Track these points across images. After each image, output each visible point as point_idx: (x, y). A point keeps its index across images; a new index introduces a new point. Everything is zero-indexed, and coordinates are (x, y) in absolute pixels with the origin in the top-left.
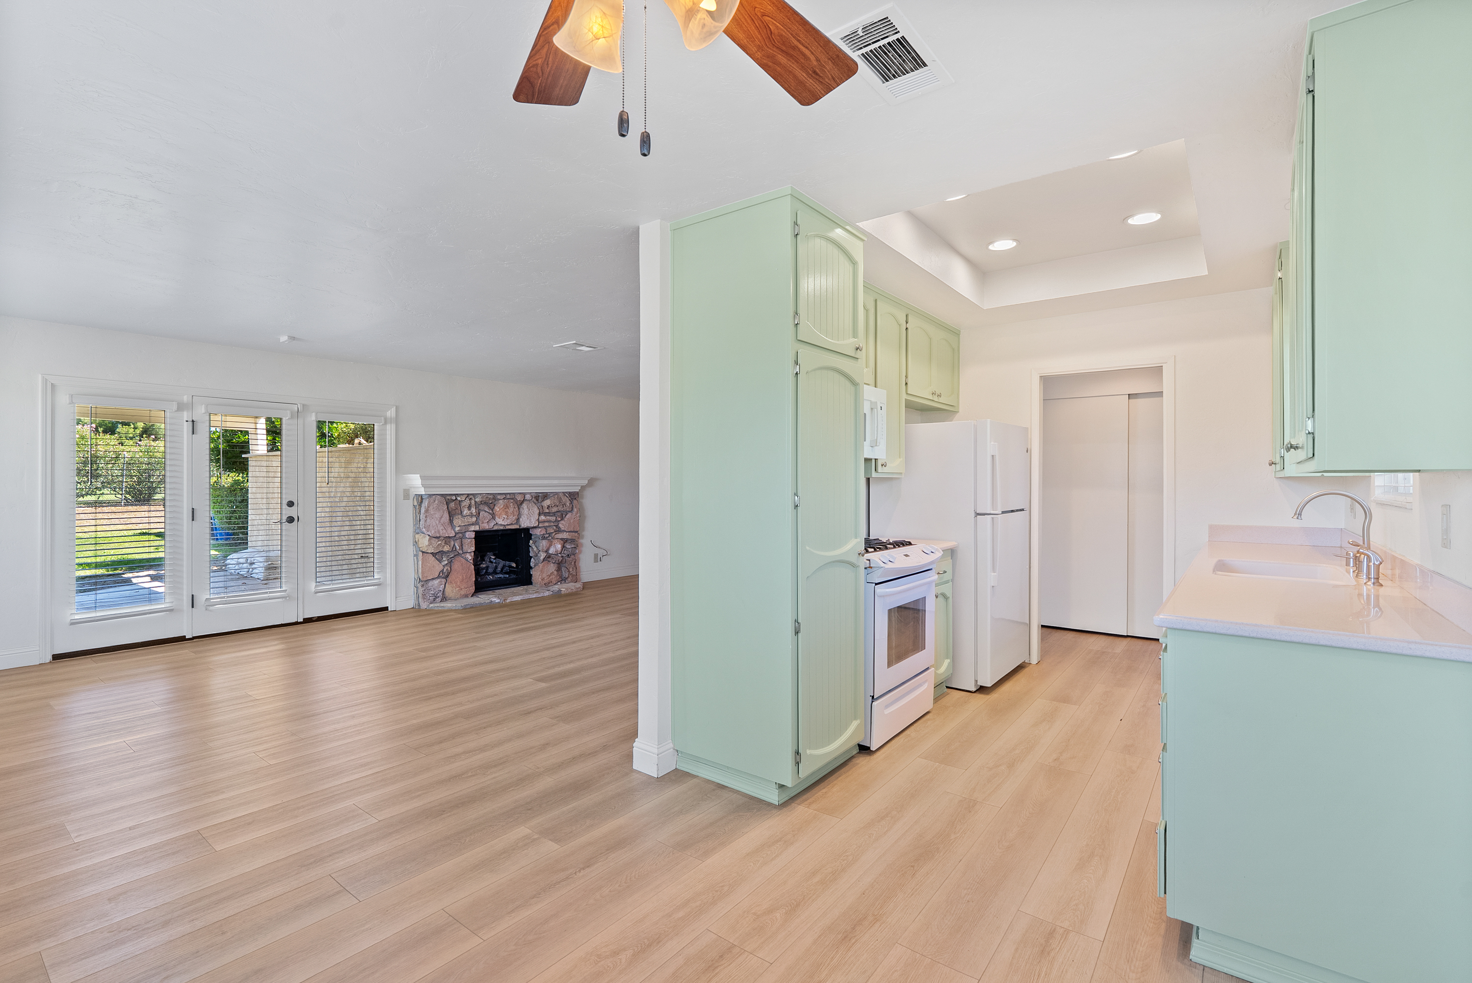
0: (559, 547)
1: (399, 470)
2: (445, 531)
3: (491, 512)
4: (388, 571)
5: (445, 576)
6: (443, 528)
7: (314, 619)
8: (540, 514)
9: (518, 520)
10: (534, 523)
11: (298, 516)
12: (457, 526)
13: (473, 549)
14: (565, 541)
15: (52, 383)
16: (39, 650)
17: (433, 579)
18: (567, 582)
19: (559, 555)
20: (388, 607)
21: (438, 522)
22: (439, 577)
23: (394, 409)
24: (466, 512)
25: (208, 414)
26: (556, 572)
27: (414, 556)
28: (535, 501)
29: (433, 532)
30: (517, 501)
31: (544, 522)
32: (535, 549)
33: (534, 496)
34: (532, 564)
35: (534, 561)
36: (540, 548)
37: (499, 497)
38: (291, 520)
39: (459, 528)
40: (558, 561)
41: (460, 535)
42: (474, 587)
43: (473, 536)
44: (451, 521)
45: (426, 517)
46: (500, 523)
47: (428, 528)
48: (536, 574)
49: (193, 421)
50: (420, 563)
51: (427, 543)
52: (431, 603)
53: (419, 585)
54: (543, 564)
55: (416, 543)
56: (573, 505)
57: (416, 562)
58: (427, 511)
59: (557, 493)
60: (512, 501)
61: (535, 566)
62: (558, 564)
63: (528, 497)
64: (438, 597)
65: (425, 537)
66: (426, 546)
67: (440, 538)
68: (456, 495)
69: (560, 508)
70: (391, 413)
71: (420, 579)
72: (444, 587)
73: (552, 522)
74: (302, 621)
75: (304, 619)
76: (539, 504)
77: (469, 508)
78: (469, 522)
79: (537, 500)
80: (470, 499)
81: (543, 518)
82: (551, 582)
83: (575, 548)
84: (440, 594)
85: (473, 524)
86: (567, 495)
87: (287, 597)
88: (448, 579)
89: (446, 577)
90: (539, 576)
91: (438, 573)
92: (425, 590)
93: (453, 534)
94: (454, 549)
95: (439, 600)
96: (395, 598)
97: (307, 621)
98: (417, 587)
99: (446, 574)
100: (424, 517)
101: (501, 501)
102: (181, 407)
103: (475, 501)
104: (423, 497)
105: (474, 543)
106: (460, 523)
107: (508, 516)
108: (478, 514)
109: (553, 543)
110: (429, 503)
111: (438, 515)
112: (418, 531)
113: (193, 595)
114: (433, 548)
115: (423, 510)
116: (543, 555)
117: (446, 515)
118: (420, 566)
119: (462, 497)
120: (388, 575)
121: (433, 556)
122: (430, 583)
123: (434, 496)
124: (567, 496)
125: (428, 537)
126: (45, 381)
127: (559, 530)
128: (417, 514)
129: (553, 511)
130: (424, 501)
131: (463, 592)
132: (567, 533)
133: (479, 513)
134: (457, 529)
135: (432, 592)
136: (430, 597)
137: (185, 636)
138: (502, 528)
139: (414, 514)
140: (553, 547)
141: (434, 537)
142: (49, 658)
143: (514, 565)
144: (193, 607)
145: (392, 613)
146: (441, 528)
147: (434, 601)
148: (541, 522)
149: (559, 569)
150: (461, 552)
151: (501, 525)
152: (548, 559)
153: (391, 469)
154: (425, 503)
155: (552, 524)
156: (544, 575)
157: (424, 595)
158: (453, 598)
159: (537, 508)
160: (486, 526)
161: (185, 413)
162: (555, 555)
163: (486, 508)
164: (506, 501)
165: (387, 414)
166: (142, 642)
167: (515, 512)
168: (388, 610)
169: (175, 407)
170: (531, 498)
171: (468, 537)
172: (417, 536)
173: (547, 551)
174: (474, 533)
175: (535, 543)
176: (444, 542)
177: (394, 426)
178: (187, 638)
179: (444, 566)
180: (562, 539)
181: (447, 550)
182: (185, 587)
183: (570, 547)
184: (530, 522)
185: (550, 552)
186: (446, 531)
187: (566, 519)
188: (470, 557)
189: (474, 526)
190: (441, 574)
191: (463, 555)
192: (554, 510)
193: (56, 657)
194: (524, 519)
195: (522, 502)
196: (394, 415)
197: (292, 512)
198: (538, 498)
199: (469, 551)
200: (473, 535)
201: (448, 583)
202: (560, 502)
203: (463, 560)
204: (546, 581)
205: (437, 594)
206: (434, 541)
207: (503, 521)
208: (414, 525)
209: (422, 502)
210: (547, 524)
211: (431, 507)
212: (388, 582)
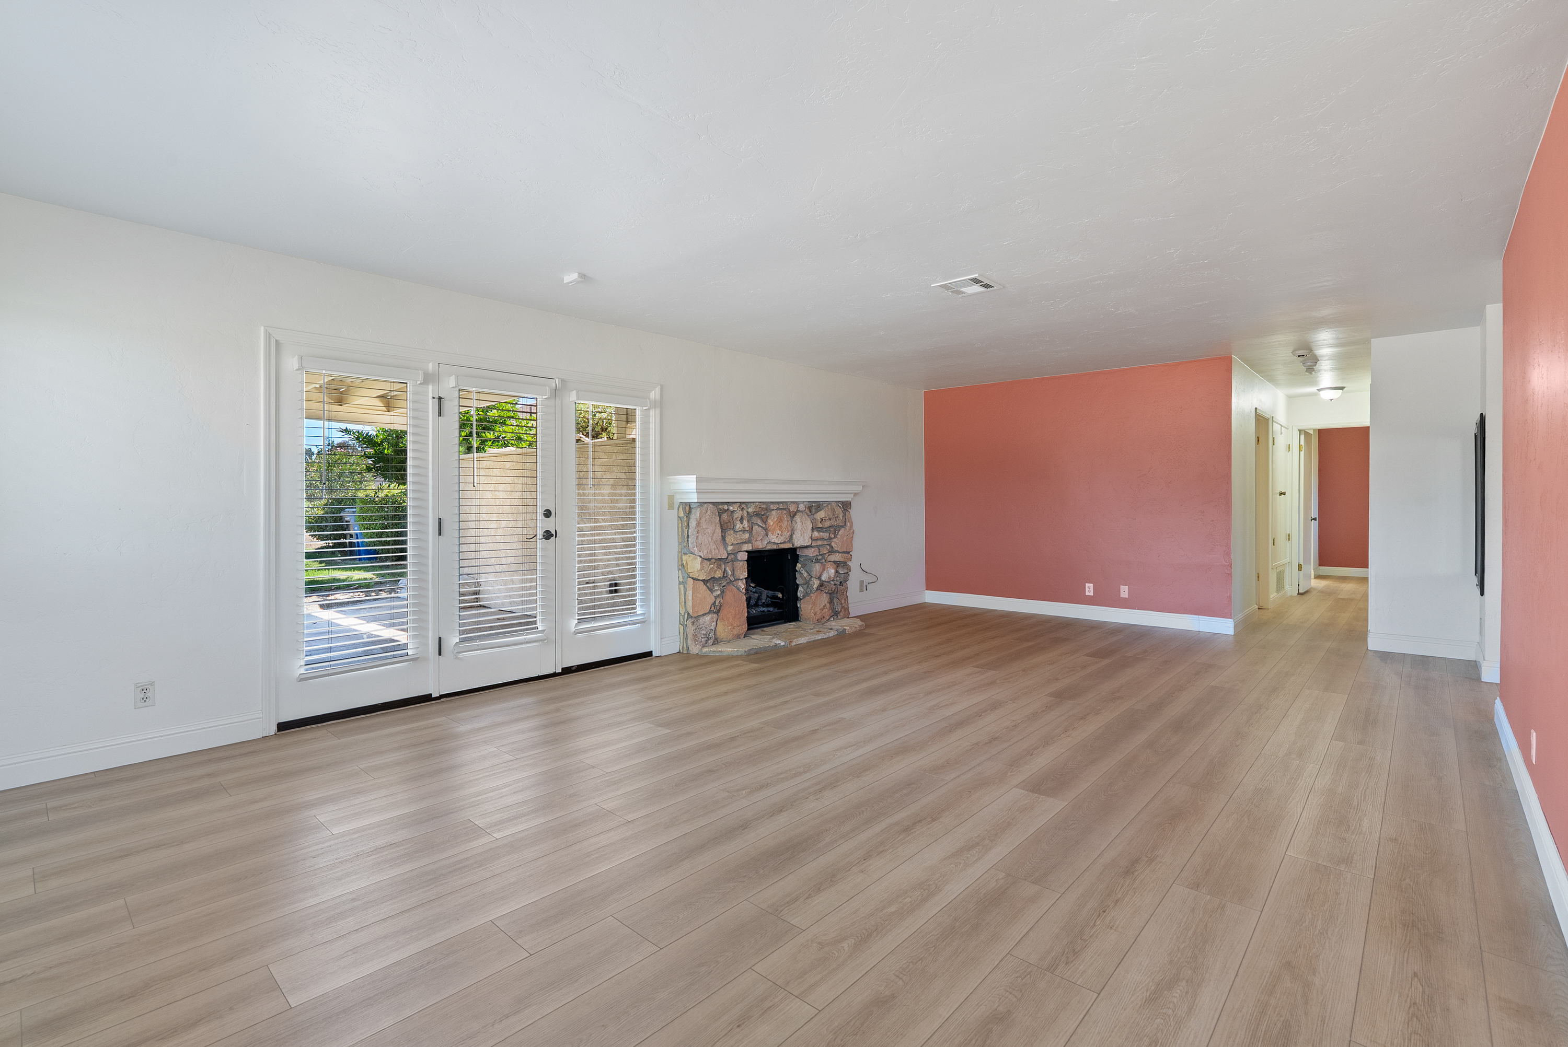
0: (832, 571)
1: (666, 470)
2: (717, 551)
3: (764, 526)
4: (652, 604)
5: (716, 610)
6: (716, 547)
7: (573, 669)
8: (813, 529)
9: (791, 536)
10: (807, 542)
11: (556, 530)
12: (730, 544)
13: (745, 574)
14: (837, 564)
15: (276, 340)
16: (262, 718)
17: (704, 615)
18: (839, 617)
19: (832, 582)
20: (652, 652)
21: (710, 539)
22: (710, 612)
23: (658, 389)
24: (739, 526)
25: (457, 389)
26: (828, 604)
27: (680, 584)
28: (808, 512)
29: (705, 552)
30: (789, 511)
31: (817, 539)
32: (805, 575)
33: (807, 506)
34: (800, 594)
35: (803, 590)
36: (813, 574)
37: (772, 507)
38: (548, 535)
39: (732, 547)
40: (832, 590)
41: (733, 556)
42: (746, 625)
43: (746, 558)
44: (723, 538)
45: (698, 532)
46: (773, 541)
47: (699, 546)
48: (805, 607)
49: (440, 398)
50: (690, 593)
51: (698, 567)
52: (703, 647)
53: (689, 623)
54: (815, 594)
55: (682, 566)
56: (845, 519)
57: (683, 592)
58: (698, 524)
59: (829, 503)
60: (785, 512)
61: (804, 597)
62: (830, 594)
63: (802, 507)
64: (711, 638)
65: (696, 559)
66: (698, 571)
67: (712, 560)
68: (728, 503)
69: (833, 522)
70: (654, 394)
71: (688, 614)
72: (715, 625)
73: (826, 540)
74: (561, 671)
75: (563, 669)
76: (812, 516)
77: (741, 520)
78: (742, 539)
79: (810, 512)
80: (743, 509)
81: (816, 534)
82: (824, 617)
83: (847, 573)
84: (712, 635)
85: (745, 543)
86: (840, 505)
87: (545, 640)
88: (719, 614)
89: (718, 612)
90: (811, 610)
91: (710, 606)
92: (696, 629)
93: (725, 556)
94: (725, 575)
95: (710, 642)
96: (660, 639)
97: (567, 671)
98: (685, 626)
99: (718, 608)
100: (695, 533)
101: (774, 512)
102: (428, 379)
103: (747, 512)
104: (691, 506)
105: (746, 567)
106: (733, 540)
107: (782, 532)
108: (751, 530)
109: (826, 568)
110: (700, 514)
111: (710, 531)
112: (685, 549)
113: (440, 638)
114: (705, 574)
115: (693, 523)
116: (816, 583)
117: (719, 530)
118: (690, 598)
119: (734, 506)
120: (652, 609)
121: (704, 584)
122: (702, 620)
123: (706, 505)
124: (840, 507)
125: (699, 559)
126: (268, 336)
127: (832, 551)
128: (684, 528)
129: (826, 526)
130: (693, 511)
131: (735, 632)
132: (840, 554)
133: (752, 528)
134: (730, 548)
135: (704, 632)
136: (702, 638)
137: (431, 694)
138: (775, 547)
139: (680, 529)
140: (825, 572)
141: (706, 559)
142: (274, 728)
143: (780, 595)
144: (440, 654)
145: (658, 659)
146: (713, 547)
147: (706, 643)
148: (814, 540)
149: (831, 601)
150: (732, 579)
151: (774, 543)
152: (822, 588)
153: (655, 469)
154: (696, 514)
155: (825, 542)
156: (817, 609)
157: (695, 636)
158: (724, 640)
159: (810, 521)
160: (761, 545)
161: (430, 388)
162: (827, 582)
163: (759, 521)
164: (779, 511)
165: (650, 394)
166: (382, 704)
167: (789, 527)
168: (652, 656)
169: (420, 379)
170: (804, 509)
171: (740, 559)
172: (684, 557)
173: (819, 578)
174: (747, 554)
175: (804, 566)
176: (716, 566)
177: (658, 411)
178: (433, 696)
179: (716, 597)
180: (835, 562)
181: (719, 576)
182: (431, 626)
183: (842, 572)
184: (804, 540)
185: (823, 579)
186: (719, 551)
187: (838, 536)
188: (742, 585)
189: (747, 545)
190: (713, 608)
191: (734, 583)
192: (827, 524)
193: (283, 727)
194: (798, 535)
195: (795, 514)
196: (658, 397)
197: (550, 524)
198: (813, 507)
199: (741, 578)
200: (744, 556)
201: (720, 620)
202: (834, 515)
203: (735, 590)
204: (818, 616)
205: (709, 635)
206: (706, 563)
207: (774, 539)
208: (680, 544)
209: (690, 512)
210: (820, 543)
211: (703, 519)
212: (652, 618)
